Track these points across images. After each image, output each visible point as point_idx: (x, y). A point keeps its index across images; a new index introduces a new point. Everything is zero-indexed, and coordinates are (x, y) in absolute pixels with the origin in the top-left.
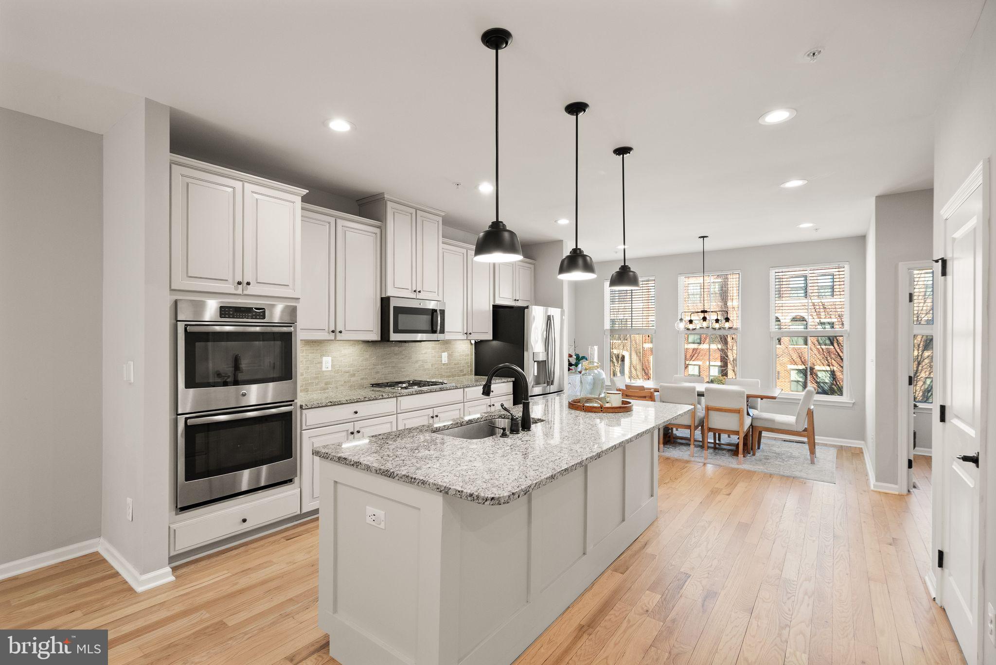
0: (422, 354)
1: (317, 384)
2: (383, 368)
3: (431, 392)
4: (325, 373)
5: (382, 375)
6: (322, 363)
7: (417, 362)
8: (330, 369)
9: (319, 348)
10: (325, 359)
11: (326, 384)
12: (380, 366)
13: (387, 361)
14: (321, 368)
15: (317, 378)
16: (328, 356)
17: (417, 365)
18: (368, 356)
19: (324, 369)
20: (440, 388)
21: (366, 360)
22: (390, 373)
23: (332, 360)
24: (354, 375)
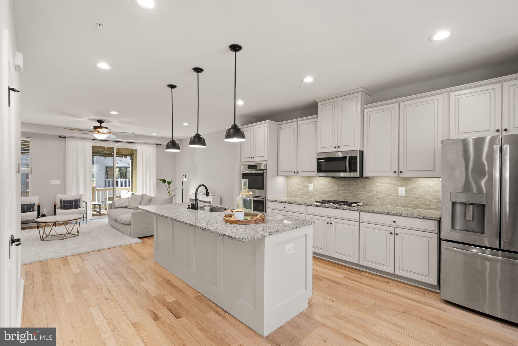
0: (376, 186)
1: (307, 196)
2: (343, 193)
3: (327, 207)
4: (310, 191)
5: (342, 196)
6: (309, 186)
7: (371, 192)
8: (312, 189)
9: (308, 179)
10: (310, 185)
11: (311, 196)
12: (340, 191)
13: (346, 189)
14: (309, 189)
15: (307, 193)
16: (312, 184)
17: (371, 194)
18: (333, 185)
19: (310, 189)
20: (335, 207)
21: (332, 187)
22: (348, 196)
23: (314, 186)
24: (325, 194)
